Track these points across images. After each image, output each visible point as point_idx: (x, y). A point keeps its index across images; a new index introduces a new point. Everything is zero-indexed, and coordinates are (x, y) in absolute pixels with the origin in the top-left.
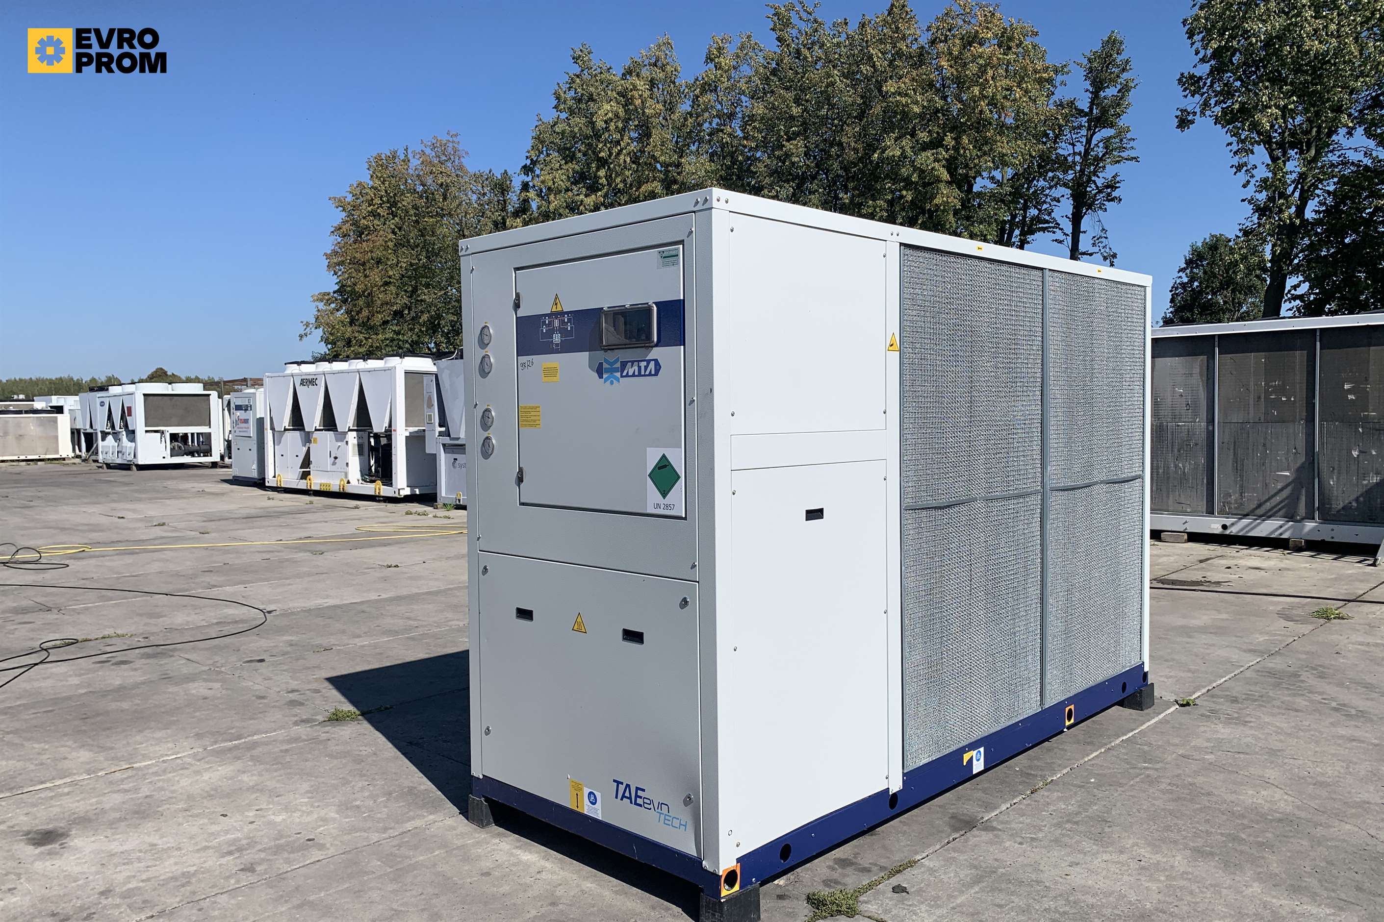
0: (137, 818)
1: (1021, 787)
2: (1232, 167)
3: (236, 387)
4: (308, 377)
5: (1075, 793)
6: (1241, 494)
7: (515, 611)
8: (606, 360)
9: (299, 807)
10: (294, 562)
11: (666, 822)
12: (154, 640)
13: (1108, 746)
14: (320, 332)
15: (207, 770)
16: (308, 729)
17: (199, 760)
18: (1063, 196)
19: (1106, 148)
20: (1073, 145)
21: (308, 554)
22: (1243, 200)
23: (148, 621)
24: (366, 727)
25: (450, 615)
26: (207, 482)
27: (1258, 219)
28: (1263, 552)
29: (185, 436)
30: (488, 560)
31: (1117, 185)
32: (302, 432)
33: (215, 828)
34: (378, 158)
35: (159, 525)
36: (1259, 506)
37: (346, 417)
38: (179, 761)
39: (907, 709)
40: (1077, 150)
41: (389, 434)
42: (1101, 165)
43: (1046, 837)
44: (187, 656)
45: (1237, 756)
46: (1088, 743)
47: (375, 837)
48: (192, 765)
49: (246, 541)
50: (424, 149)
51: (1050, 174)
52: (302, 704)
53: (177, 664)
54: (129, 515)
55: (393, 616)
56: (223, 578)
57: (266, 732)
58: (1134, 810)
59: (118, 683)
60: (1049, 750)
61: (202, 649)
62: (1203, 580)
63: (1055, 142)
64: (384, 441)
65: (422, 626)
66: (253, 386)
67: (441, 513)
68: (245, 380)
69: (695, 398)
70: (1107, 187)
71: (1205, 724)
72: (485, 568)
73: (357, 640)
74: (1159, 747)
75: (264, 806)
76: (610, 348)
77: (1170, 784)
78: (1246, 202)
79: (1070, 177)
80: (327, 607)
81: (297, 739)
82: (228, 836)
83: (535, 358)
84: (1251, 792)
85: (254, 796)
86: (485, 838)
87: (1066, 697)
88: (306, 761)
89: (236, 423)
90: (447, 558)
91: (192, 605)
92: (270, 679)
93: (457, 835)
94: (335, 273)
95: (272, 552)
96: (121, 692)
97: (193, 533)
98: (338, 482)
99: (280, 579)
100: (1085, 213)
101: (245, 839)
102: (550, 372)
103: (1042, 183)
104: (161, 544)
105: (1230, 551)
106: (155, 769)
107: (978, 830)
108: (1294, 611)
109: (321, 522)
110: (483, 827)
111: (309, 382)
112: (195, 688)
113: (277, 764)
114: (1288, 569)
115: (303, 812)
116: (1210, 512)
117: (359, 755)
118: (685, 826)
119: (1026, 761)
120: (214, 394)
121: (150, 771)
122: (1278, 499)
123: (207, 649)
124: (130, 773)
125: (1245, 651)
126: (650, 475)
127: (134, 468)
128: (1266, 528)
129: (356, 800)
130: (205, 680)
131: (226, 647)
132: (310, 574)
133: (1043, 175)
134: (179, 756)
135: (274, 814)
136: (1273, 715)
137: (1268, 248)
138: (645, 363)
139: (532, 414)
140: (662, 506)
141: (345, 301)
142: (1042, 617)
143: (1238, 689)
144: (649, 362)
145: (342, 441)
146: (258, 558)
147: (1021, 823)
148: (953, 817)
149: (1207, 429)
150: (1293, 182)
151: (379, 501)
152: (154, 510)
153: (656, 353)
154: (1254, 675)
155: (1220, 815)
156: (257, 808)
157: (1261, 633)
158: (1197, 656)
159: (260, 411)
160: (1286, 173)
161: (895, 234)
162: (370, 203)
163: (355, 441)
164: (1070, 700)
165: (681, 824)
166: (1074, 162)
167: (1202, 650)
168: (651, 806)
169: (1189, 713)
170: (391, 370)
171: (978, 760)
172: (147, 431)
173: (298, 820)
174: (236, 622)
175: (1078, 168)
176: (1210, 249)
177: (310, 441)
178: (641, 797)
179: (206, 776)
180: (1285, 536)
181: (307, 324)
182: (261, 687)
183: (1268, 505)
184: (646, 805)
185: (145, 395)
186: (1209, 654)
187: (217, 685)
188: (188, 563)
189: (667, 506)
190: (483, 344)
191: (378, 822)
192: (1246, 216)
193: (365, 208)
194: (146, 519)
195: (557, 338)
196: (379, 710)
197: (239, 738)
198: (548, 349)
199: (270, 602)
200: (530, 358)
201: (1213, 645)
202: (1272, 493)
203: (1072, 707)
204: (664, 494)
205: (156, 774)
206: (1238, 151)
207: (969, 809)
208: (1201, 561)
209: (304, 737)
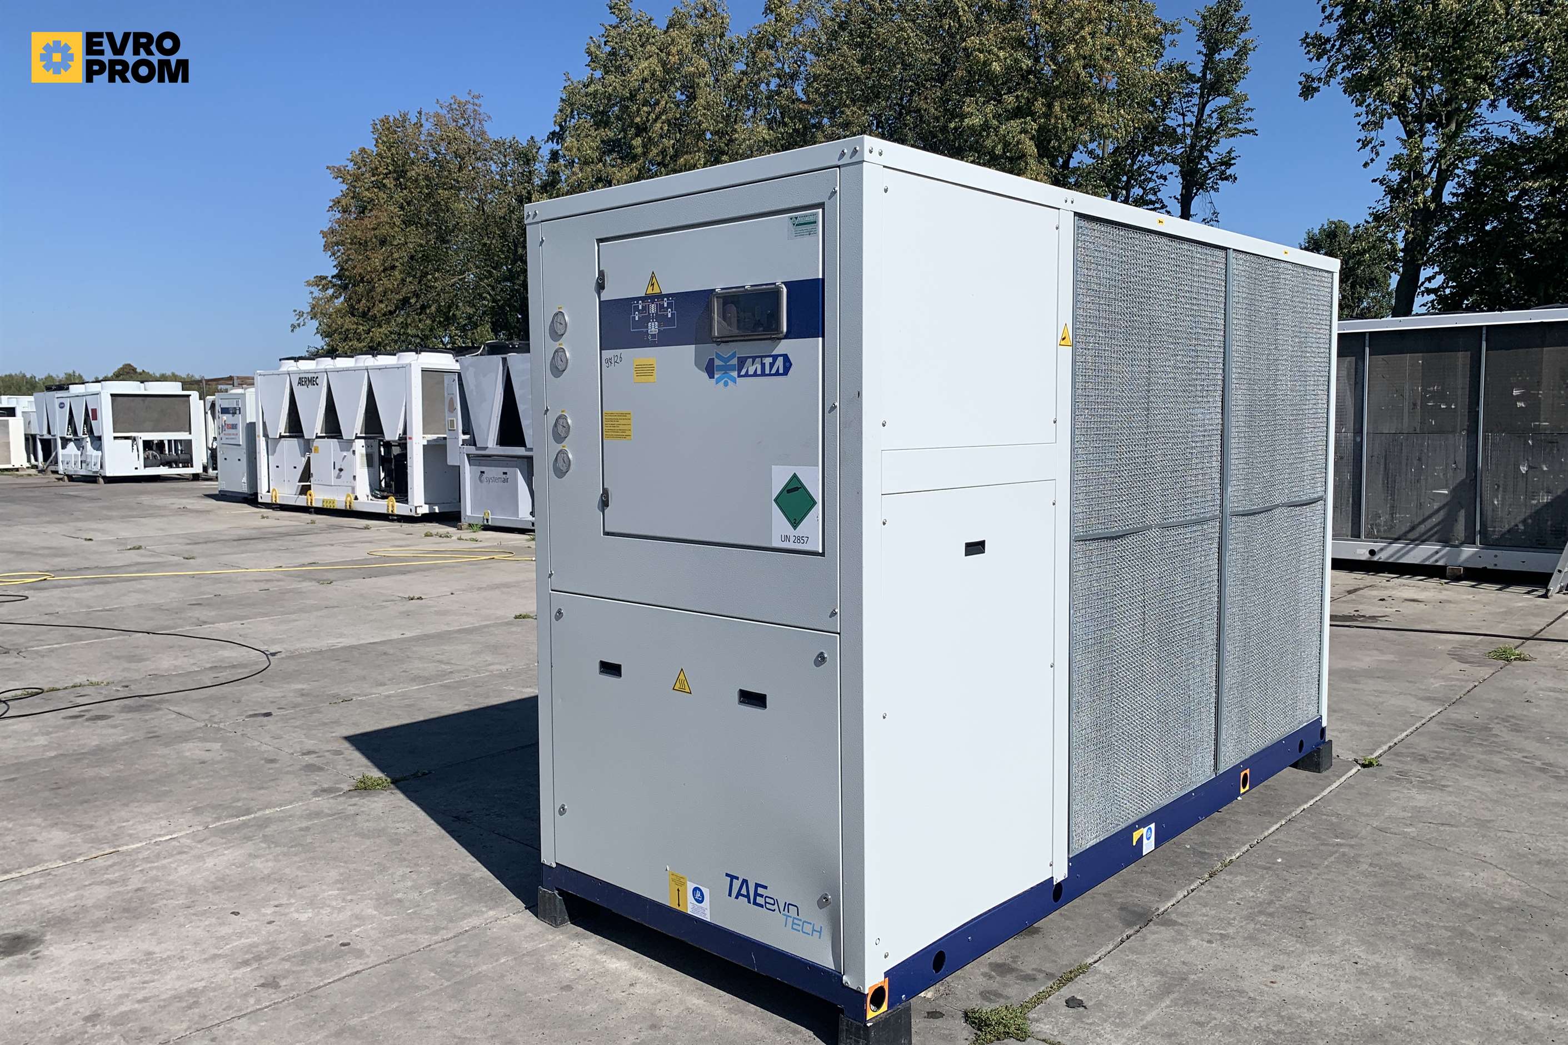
0: (126, 918)
1: (1196, 869)
2: (1358, 141)
3: (220, 387)
4: (307, 376)
5: (1263, 877)
6: (1392, 514)
7: (597, 666)
8: (718, 356)
9: (328, 902)
10: (299, 592)
11: (795, 927)
12: (136, 689)
13: (1289, 817)
14: (315, 323)
15: (210, 854)
16: (331, 801)
17: (200, 842)
18: (1171, 173)
19: (1221, 119)
20: (1183, 115)
21: (314, 583)
22: (1374, 181)
23: (126, 665)
24: (399, 798)
25: (489, 658)
26: (188, 498)
27: (1391, 202)
28: (1416, 581)
29: (161, 443)
30: (561, 600)
31: (1233, 162)
32: (301, 440)
33: (224, 930)
34: (385, 121)
35: (134, 548)
36: (1413, 528)
37: (352, 422)
38: (174, 843)
39: (1073, 781)
40: (1187, 121)
41: (403, 443)
42: (1214, 138)
43: (1238, 933)
44: (176, 709)
45: (1442, 828)
46: (1266, 814)
47: (424, 940)
48: (191, 848)
49: (239, 568)
50: (440, 111)
51: (1157, 148)
52: (320, 769)
53: (164, 719)
54: (98, 537)
55: (421, 658)
56: (213, 613)
57: (281, 806)
58: (1336, 898)
59: (94, 743)
60: (1221, 822)
61: (194, 701)
62: (1356, 614)
63: (1163, 111)
64: (396, 451)
65: (459, 671)
66: (240, 385)
67: (466, 534)
68: (231, 378)
69: (837, 404)
70: (1222, 164)
71: (1397, 788)
72: (559, 612)
73: (381, 688)
74: (1349, 818)
75: (284, 901)
76: (723, 340)
77: (1371, 865)
78: (1378, 183)
79: (1178, 152)
80: (342, 648)
81: (318, 814)
82: (243, 940)
83: (625, 353)
84: (1468, 874)
85: (271, 888)
86: (560, 940)
87: (1242, 759)
88: (333, 841)
89: (223, 428)
90: (479, 589)
91: (180, 646)
92: (280, 737)
93: (526, 937)
94: (333, 254)
95: (271, 580)
96: (99, 754)
97: (176, 558)
98: (343, 499)
99: (283, 613)
100: (1196, 194)
101: (265, 943)
102: (645, 370)
103: (1147, 158)
104: (138, 572)
105: (1380, 579)
106: (146, 854)
107: (1155, 924)
108: (1466, 651)
109: (325, 545)
110: (557, 926)
111: (309, 381)
112: (189, 750)
113: (295, 846)
114: (1450, 602)
115: (334, 908)
116: (1356, 535)
117: (396, 834)
118: (820, 932)
119: (1196, 837)
120: (194, 395)
121: (140, 856)
122: (1434, 520)
123: (200, 700)
124: (115, 858)
125: (1421, 699)
126: (775, 500)
127: (101, 480)
128: (1421, 554)
129: (397, 892)
130: (204, 740)
131: (224, 697)
132: (318, 608)
133: (1148, 149)
134: (174, 836)
135: (297, 911)
136: (1472, 777)
137: (1400, 235)
138: (770, 360)
139: (621, 422)
140: (792, 539)
141: (345, 287)
142: (1218, 666)
143: (1424, 745)
144: (775, 357)
145: (348, 450)
146: (255, 588)
147: (1205, 915)
148: (1123, 908)
149: (1354, 440)
150: (1430, 160)
151: (392, 520)
152: (127, 531)
153: (785, 346)
154: (1438, 728)
155: (1438, 903)
156: (276, 903)
157: (1435, 678)
158: (1368, 705)
159: (251, 415)
160: (1423, 150)
161: (1069, 201)
162: (374, 172)
163: (364, 451)
164: (1245, 764)
165: (814, 930)
166: (1184, 135)
167: (1373, 698)
168: (776, 907)
169: (1374, 775)
170: (406, 368)
171: (1148, 839)
172: (115, 438)
173: (326, 919)
174: (234, 667)
175: (1188, 142)
176: (1328, 236)
177: (310, 451)
178: (762, 896)
179: (210, 863)
180: (1440, 563)
181: (301, 314)
182: (270, 748)
183: (1422, 528)
184: (768, 906)
185: (112, 395)
186: (1383, 703)
187: (217, 746)
188: (173, 595)
189: (799, 539)
190: (556, 335)
191: (428, 921)
192: (1377, 199)
193: (369, 179)
194: (119, 542)
195: (653, 328)
196: (415, 776)
197: (248, 812)
198: (641, 341)
199: (273, 641)
200: (618, 352)
201: (1385, 692)
202: (1427, 514)
203: (1248, 771)
204: (795, 524)
205: (146, 860)
206: (1367, 123)
207: (1140, 897)
208: (1350, 592)
209: (326, 811)
